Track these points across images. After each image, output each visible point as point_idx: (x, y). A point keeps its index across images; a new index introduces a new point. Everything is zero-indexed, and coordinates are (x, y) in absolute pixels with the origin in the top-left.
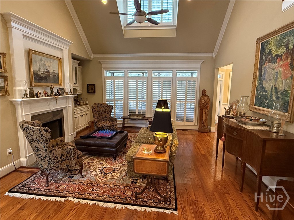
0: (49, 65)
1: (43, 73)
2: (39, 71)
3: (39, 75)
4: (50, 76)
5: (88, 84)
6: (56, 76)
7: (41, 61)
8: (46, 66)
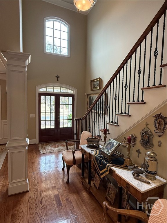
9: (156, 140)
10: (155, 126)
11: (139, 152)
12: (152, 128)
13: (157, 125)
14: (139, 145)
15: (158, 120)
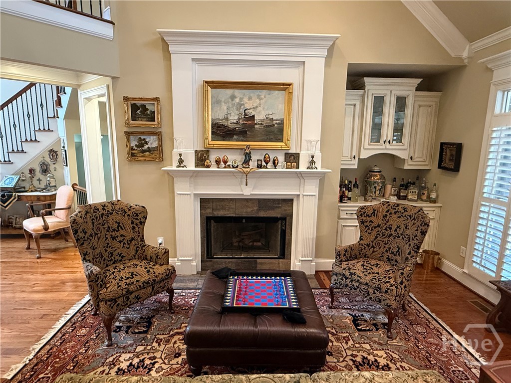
0: (255, 105)
1: (235, 121)
2: (227, 119)
3: (226, 126)
4: (256, 126)
5: (442, 144)
6: (276, 126)
7: (232, 100)
8: (244, 107)
9: (52, 167)
10: (50, 157)
11: (39, 180)
12: (48, 160)
13: (51, 157)
14: (38, 175)
15: (51, 153)
